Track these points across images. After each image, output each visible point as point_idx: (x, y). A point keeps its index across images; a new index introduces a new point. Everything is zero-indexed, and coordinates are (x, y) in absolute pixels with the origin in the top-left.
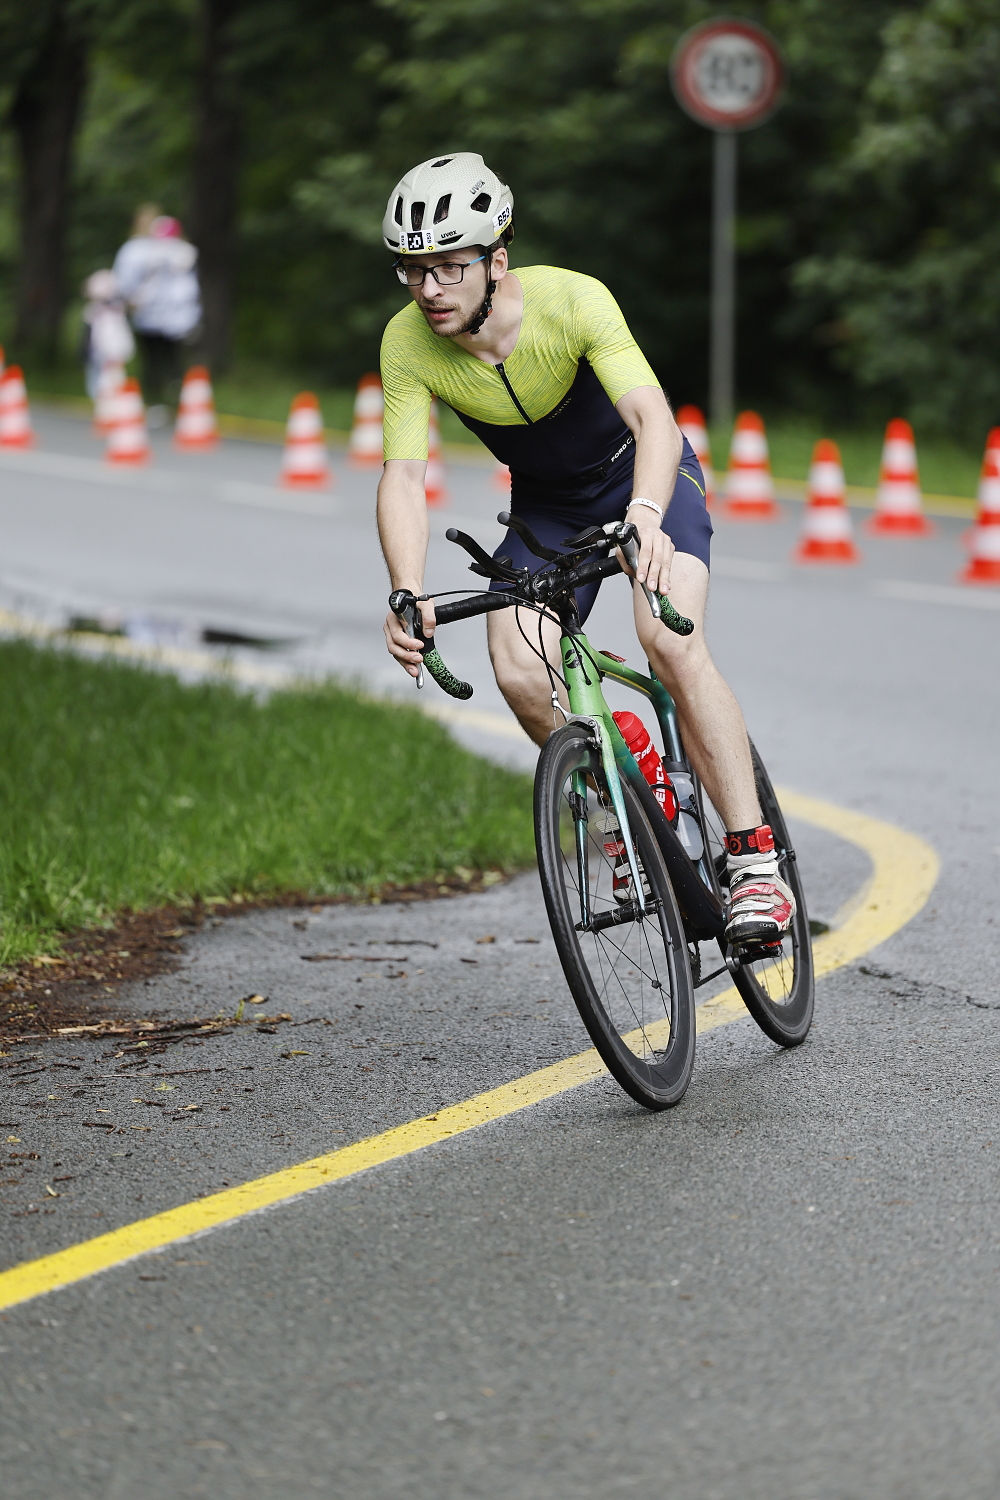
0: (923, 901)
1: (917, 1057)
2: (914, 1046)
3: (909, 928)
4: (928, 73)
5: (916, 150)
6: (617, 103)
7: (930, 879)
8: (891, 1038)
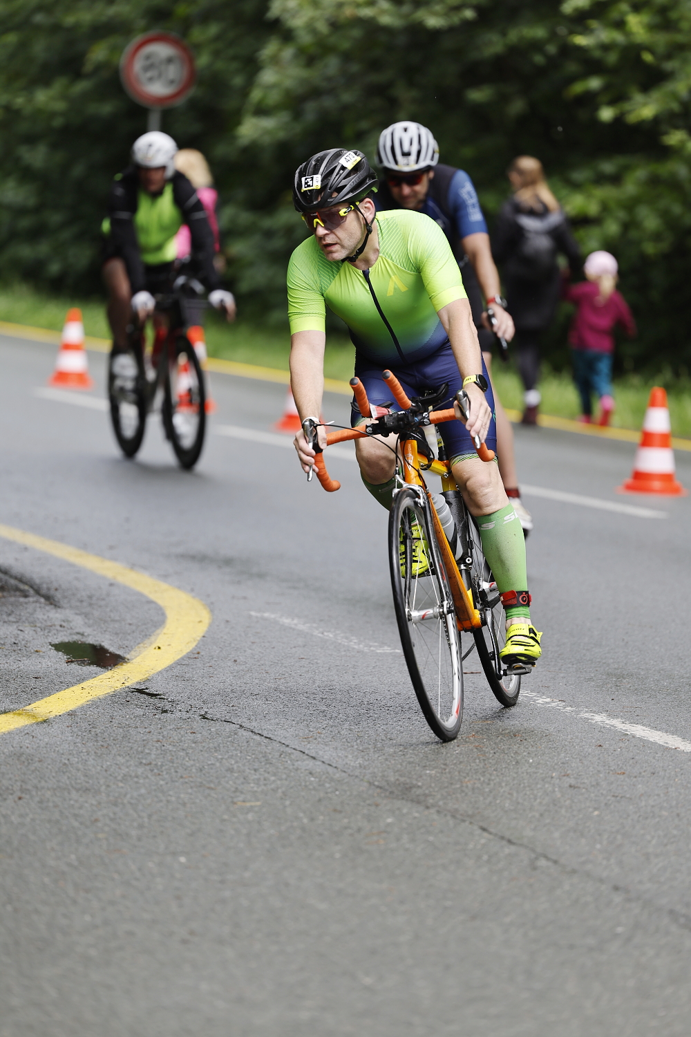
0: (194, 645)
1: (159, 752)
2: (158, 745)
3: (179, 663)
4: (288, 83)
5: (281, 135)
6: (81, 86)
7: (202, 629)
8: (145, 738)
